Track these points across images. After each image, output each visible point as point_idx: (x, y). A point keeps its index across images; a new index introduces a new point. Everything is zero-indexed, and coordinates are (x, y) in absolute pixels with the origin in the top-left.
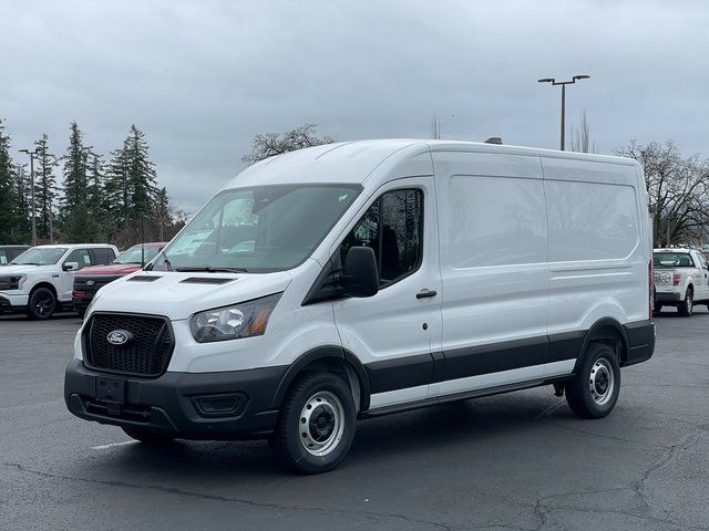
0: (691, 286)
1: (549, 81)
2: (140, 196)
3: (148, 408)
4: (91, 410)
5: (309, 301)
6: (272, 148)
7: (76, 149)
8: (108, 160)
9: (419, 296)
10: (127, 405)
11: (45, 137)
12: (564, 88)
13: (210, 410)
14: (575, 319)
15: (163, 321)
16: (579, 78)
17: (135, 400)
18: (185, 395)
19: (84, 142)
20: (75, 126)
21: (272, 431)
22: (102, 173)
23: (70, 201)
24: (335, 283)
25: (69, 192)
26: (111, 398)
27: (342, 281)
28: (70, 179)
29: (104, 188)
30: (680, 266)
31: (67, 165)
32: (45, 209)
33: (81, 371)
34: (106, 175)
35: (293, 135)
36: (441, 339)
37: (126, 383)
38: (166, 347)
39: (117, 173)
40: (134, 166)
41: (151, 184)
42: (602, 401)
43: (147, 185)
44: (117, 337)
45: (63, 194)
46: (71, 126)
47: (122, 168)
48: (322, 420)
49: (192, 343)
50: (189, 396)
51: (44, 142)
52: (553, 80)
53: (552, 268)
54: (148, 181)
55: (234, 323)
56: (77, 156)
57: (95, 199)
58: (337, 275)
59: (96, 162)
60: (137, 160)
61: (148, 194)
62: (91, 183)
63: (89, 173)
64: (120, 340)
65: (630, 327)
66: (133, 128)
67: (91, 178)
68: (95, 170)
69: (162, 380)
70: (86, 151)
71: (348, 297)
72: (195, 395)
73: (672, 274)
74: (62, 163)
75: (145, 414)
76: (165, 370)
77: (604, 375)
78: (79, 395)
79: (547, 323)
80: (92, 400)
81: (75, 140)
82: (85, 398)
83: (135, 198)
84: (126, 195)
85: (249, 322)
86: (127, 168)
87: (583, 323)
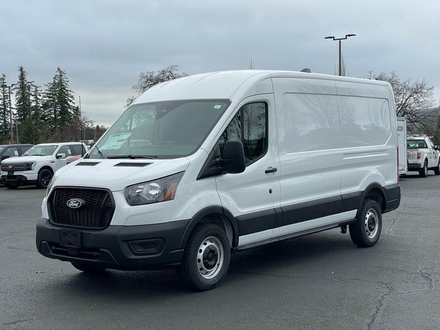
0: (426, 159)
1: (331, 38)
2: (64, 112)
3: (98, 250)
4: (55, 252)
5: (201, 177)
6: (151, 80)
7: (23, 83)
8: (44, 89)
9: (267, 172)
10: (83, 248)
11: (4, 76)
12: (340, 42)
13: (140, 250)
14: (356, 184)
15: (106, 192)
16: (349, 36)
17: (89, 244)
18: (124, 241)
19: (28, 79)
20: (22, 69)
21: (180, 263)
22: (40, 98)
23: (20, 116)
24: (216, 164)
25: (19, 110)
26: (71, 244)
27: (221, 163)
28: (19, 102)
29: (42, 107)
30: (419, 147)
31: (18, 93)
32: (5, 121)
33: (49, 226)
34: (43, 99)
35: (163, 72)
36: (281, 199)
37: (82, 233)
38: (110, 208)
39: (49, 97)
40: (60, 93)
41: (71, 104)
42: (372, 236)
43: (68, 104)
44: (73, 203)
45: (15, 112)
46: (19, 68)
47: (52, 94)
48: (211, 255)
49: (127, 206)
50: (127, 241)
51: (3, 79)
52: (334, 37)
53: (343, 152)
54: (69, 102)
55: (153, 192)
56: (24, 88)
57: (36, 114)
58: (218, 160)
59: (36, 91)
60: (61, 89)
61: (69, 111)
62: (33, 104)
63: (32, 98)
64: (76, 205)
65: (387, 188)
66: (59, 69)
67: (33, 101)
68: (35, 96)
69: (107, 231)
70: (30, 84)
71: (225, 173)
72: (130, 240)
73: (416, 153)
74: (15, 92)
75: (95, 253)
76: (109, 225)
77: (373, 219)
78: (48, 242)
79: (340, 187)
80: (57, 245)
81: (22, 78)
82: (51, 244)
83: (61, 113)
84: (55, 111)
85: (164, 191)
86: (56, 94)
87: (361, 187)
